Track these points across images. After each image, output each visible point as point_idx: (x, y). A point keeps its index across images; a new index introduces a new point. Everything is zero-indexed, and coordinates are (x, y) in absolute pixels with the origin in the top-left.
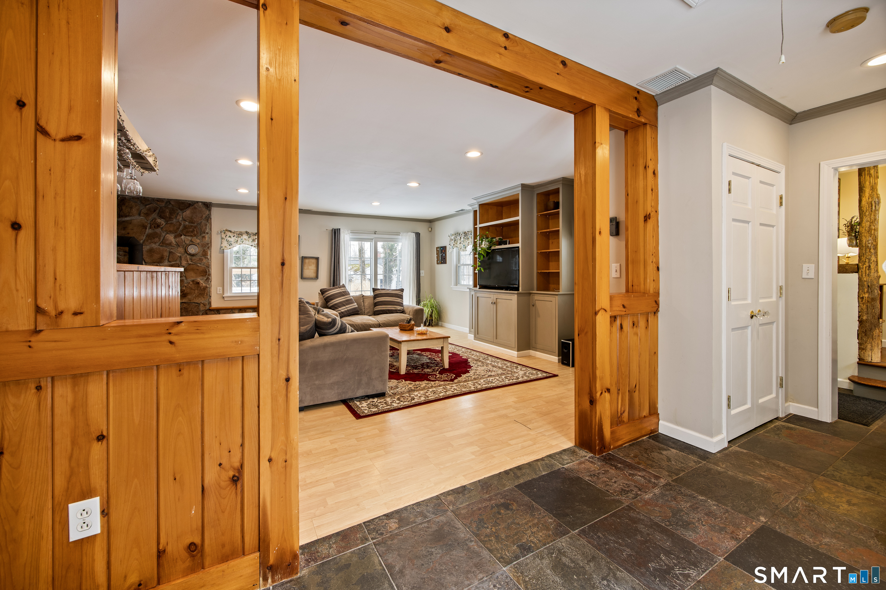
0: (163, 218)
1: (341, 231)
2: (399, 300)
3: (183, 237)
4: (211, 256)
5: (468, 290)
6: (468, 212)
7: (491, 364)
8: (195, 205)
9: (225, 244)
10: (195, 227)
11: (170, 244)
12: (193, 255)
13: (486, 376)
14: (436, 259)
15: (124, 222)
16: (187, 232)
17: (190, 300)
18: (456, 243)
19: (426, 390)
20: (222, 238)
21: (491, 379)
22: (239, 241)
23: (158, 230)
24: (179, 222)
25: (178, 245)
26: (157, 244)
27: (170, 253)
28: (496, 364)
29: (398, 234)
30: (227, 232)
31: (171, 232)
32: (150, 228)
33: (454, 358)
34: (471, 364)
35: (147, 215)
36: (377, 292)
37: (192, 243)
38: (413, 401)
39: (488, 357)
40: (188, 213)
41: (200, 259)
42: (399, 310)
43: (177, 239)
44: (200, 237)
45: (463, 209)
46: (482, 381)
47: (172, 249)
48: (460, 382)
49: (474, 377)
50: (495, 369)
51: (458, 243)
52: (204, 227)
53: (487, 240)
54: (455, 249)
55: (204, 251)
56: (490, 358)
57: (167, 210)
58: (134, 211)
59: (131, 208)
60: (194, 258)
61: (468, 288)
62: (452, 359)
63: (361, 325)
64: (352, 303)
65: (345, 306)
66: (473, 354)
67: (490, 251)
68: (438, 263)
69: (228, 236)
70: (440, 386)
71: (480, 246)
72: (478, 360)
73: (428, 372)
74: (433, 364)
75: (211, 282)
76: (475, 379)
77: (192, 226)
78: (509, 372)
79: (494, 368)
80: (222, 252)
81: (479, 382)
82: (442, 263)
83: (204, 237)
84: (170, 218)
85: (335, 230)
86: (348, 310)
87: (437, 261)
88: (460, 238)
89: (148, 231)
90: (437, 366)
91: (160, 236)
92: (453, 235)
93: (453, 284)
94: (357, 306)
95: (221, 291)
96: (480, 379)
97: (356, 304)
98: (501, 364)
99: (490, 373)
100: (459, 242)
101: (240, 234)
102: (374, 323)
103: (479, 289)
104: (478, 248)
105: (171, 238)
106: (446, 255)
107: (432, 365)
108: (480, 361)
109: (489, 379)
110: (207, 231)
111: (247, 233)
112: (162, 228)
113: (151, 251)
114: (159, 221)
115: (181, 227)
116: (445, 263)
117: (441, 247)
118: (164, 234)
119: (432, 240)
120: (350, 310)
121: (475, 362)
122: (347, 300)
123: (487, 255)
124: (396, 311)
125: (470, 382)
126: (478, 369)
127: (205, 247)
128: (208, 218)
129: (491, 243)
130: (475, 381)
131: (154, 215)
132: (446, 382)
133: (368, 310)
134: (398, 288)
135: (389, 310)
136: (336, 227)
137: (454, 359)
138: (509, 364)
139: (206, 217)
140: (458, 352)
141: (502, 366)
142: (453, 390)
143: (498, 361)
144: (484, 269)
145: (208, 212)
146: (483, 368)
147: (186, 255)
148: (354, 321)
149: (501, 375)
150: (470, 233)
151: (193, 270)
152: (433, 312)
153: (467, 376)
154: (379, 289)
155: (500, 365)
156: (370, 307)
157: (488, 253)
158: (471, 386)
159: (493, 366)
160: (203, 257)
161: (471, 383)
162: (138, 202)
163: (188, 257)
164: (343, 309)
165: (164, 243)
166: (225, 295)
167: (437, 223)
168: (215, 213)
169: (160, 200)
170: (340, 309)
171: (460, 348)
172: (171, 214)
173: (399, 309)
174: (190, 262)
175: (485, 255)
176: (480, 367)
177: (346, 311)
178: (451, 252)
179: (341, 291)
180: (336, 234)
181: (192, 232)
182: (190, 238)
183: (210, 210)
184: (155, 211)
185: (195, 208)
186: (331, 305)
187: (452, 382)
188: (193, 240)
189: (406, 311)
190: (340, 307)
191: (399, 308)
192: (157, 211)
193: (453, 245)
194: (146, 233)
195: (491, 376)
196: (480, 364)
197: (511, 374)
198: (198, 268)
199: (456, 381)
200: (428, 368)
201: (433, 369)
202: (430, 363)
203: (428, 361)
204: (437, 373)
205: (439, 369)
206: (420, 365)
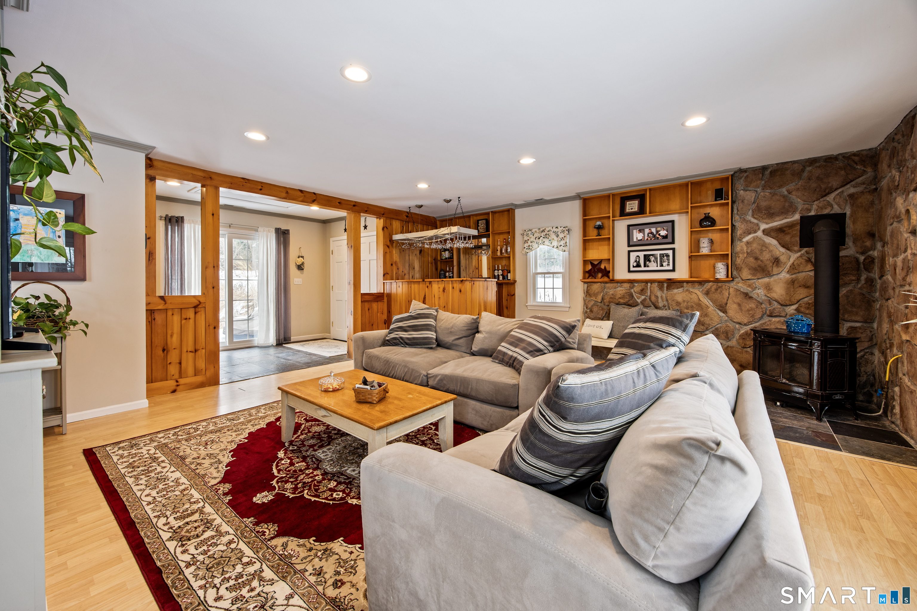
200: (319, 433)
201: (309, 432)
202: (316, 448)
203: (321, 451)
204: (303, 426)
205: (299, 433)
206: (334, 439)
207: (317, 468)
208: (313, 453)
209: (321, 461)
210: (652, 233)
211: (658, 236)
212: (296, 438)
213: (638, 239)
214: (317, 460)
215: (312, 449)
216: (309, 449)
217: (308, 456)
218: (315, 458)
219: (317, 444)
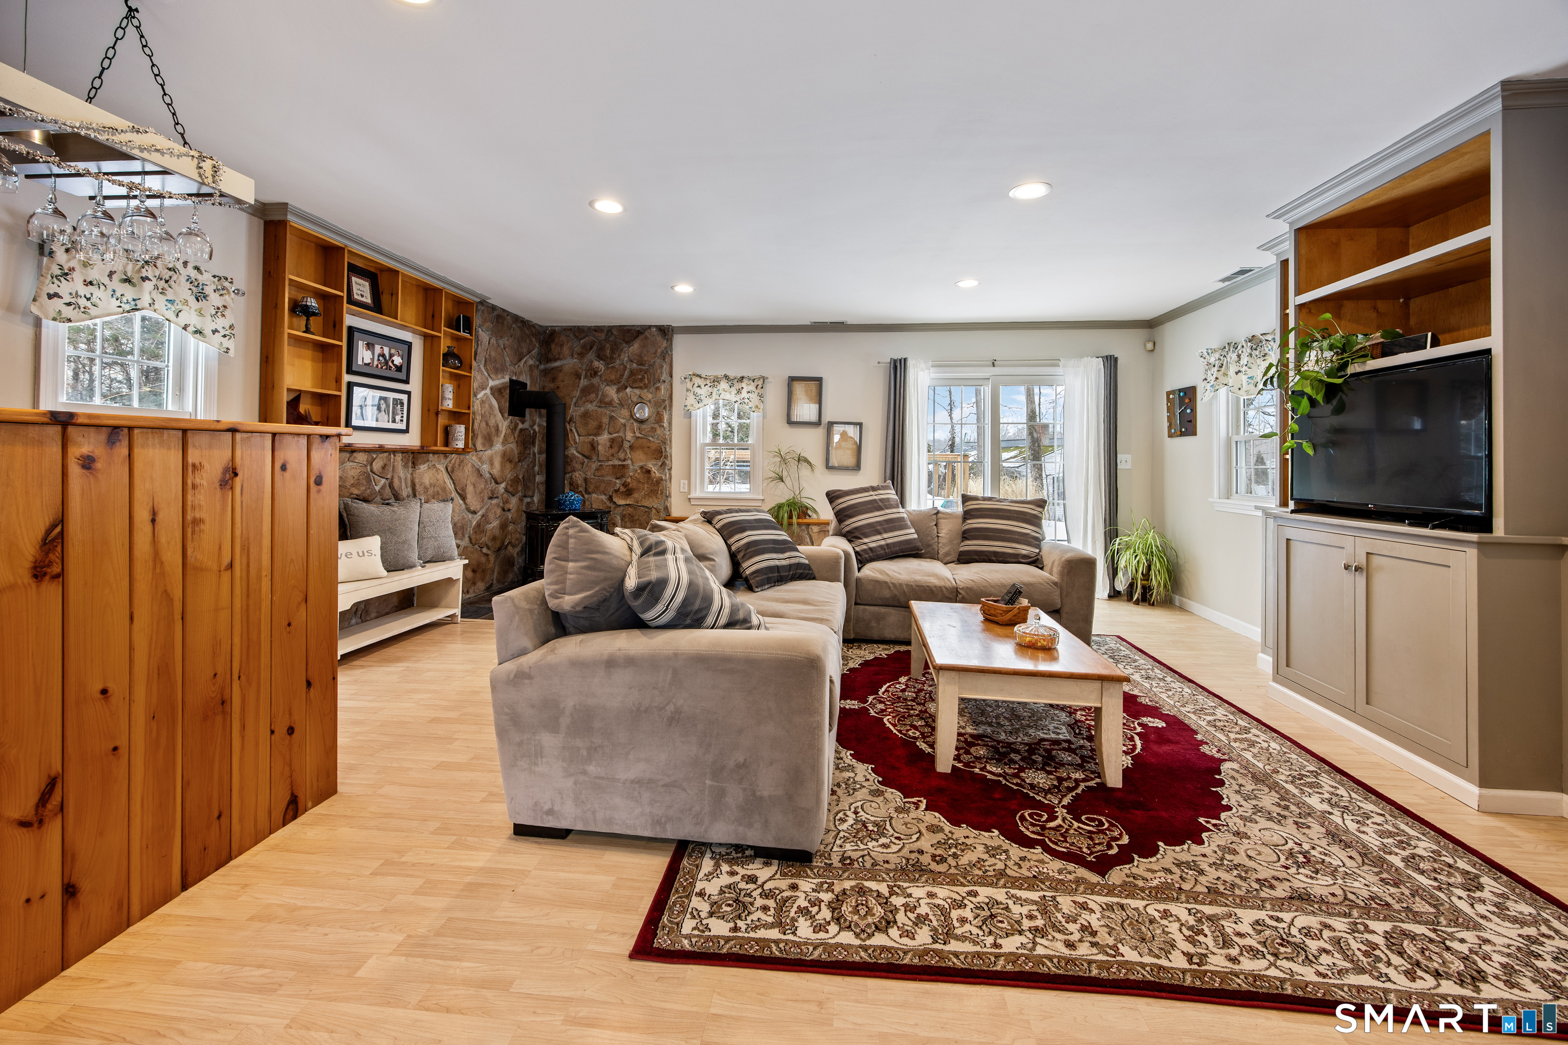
0: (602, 359)
1: (910, 363)
2: (1027, 529)
3: (628, 390)
4: (670, 423)
5: (1260, 513)
6: (1264, 274)
7: (1323, 818)
8: (646, 333)
9: (691, 400)
10: (646, 372)
11: (610, 403)
12: (641, 422)
13: (1281, 891)
14: (1166, 424)
15: (553, 369)
16: (635, 381)
17: (637, 502)
18: (1225, 375)
19: (963, 890)
20: (688, 390)
21: (1303, 921)
22: (714, 394)
23: (596, 381)
24: (623, 364)
25: (621, 405)
26: (594, 404)
27: (612, 418)
28: (1352, 827)
29: (1054, 363)
30: (694, 378)
31: (610, 383)
32: (586, 377)
33: (1169, 741)
34: (1228, 794)
35: (581, 355)
36: (972, 505)
37: (641, 401)
38: (879, 940)
39: (1316, 775)
40: (635, 347)
41: (652, 428)
42: (1025, 556)
43: (621, 394)
44: (652, 389)
45: (1247, 266)
46: (1248, 916)
47: (613, 411)
48: (1129, 889)
49: (1212, 873)
50: (1338, 856)
51: (1232, 372)
52: (659, 371)
53: (1325, 343)
54: (1223, 391)
55: (658, 413)
56: (1327, 781)
57: (608, 345)
58: (566, 350)
59: (562, 346)
60: (644, 426)
61: (1257, 508)
62: (1155, 748)
63: (907, 585)
64: (905, 527)
65: (880, 533)
66: (1253, 744)
67: (1339, 381)
68: (1170, 436)
69: (696, 385)
70: (1032, 882)
71: (1298, 368)
72: (1267, 776)
73: (1032, 786)
74: (1073, 751)
75: (670, 469)
76: (1214, 894)
77: (641, 370)
78: (1421, 906)
79: (1335, 849)
80: (688, 415)
81: (1229, 927)
82: (1182, 434)
83: (658, 389)
84: (612, 358)
85: (895, 361)
86: (887, 545)
87: (1170, 427)
88: (1239, 356)
89: (583, 382)
90: (1080, 767)
91: (598, 390)
92: (1215, 351)
93: (1216, 494)
94: (915, 536)
95: (686, 487)
96: (1243, 902)
97: (913, 531)
98: (1382, 834)
99: (1301, 880)
100: (1233, 369)
101: (716, 381)
102: (942, 584)
103: (1293, 512)
104: (1291, 373)
105: (612, 392)
106: (1194, 410)
107: (1066, 757)
108: (1274, 787)
109: (1287, 916)
110: (663, 378)
111: (726, 376)
112: (601, 376)
113: (586, 415)
114: (596, 364)
115: (627, 373)
116: (1193, 433)
117: (1180, 390)
118: (602, 386)
119: (1155, 374)
120: (894, 544)
121: (1249, 786)
122: (887, 521)
123: (1328, 398)
124: (1016, 559)
125: (1179, 910)
126: (1253, 830)
127: (660, 406)
128: (666, 355)
129: (1344, 350)
130: (1208, 910)
131: (591, 355)
132: (1071, 866)
133: (947, 549)
134: (1029, 499)
135: (995, 553)
136: (897, 356)
137: (1166, 748)
138: (1424, 846)
139: (662, 352)
140: (1192, 720)
141: (1384, 848)
142: (1076, 936)
143: (1369, 807)
144: (1315, 448)
145: (665, 344)
146: (1276, 833)
147: (632, 421)
148: (890, 573)
149: (1366, 911)
150: (1269, 337)
151: (642, 448)
152: (1153, 567)
153: (1185, 857)
154: (975, 498)
155: (1372, 840)
156: (951, 541)
157: (1331, 391)
158: (1178, 938)
159: (1335, 836)
160: (656, 426)
161: (1184, 916)
162: (571, 335)
163: (635, 424)
164: (873, 542)
165: (606, 403)
166: (692, 495)
167: (1170, 330)
168: (680, 344)
169: (598, 329)
170: (866, 540)
171: (1211, 702)
172: (613, 351)
173: (1024, 552)
174: (638, 435)
175: (1320, 398)
176: (1263, 823)
177: (881, 547)
178: (1210, 402)
179: (876, 497)
180: (898, 368)
181: (642, 380)
182: (637, 391)
183: (670, 341)
184: (591, 348)
185: (646, 338)
186: (847, 529)
187: (1094, 878)
188: (642, 395)
189: (1047, 561)
190: (867, 536)
191: (1024, 550)
192: (595, 348)
193: (1213, 378)
194: (581, 386)
195: (1301, 899)
196: (1268, 800)
197: (1433, 924)
198: (649, 445)
199: (1117, 875)
200: (1043, 769)
201: (1060, 780)
202: (1065, 745)
203: (1061, 737)
204: (1065, 801)
205: (1082, 786)
206: (1026, 744)
207: (1077, 721)
208: (1073, 739)
209: (1069, 725)
210: (383, 355)
211: (390, 364)
212: (1092, 779)
213: (366, 361)
214: (1073, 729)
215: (1073, 746)
216: (1076, 749)
217: (1083, 739)
218: (1075, 732)
219: (1060, 750)
